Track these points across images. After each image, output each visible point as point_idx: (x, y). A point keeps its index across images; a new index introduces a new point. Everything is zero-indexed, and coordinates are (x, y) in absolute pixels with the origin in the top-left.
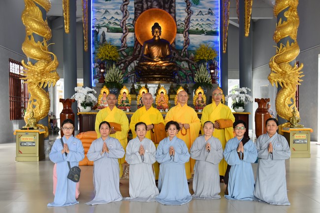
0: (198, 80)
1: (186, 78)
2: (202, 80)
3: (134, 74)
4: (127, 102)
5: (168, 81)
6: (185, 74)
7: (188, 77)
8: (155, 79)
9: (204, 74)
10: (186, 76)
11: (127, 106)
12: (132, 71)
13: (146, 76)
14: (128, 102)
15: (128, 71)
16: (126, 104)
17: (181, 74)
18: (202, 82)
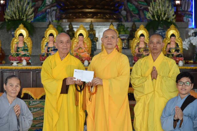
0: (153, 16)
1: (139, 14)
2: (159, 17)
3: (55, 8)
4: (24, 50)
5: (107, 18)
6: (137, 7)
7: (141, 13)
8: (86, 15)
9: (163, 6)
10: (139, 10)
11: (25, 55)
12: (52, 3)
13: (72, 11)
14: (27, 50)
15: (45, 3)
16: (23, 53)
17: (131, 7)
18: (159, 19)
